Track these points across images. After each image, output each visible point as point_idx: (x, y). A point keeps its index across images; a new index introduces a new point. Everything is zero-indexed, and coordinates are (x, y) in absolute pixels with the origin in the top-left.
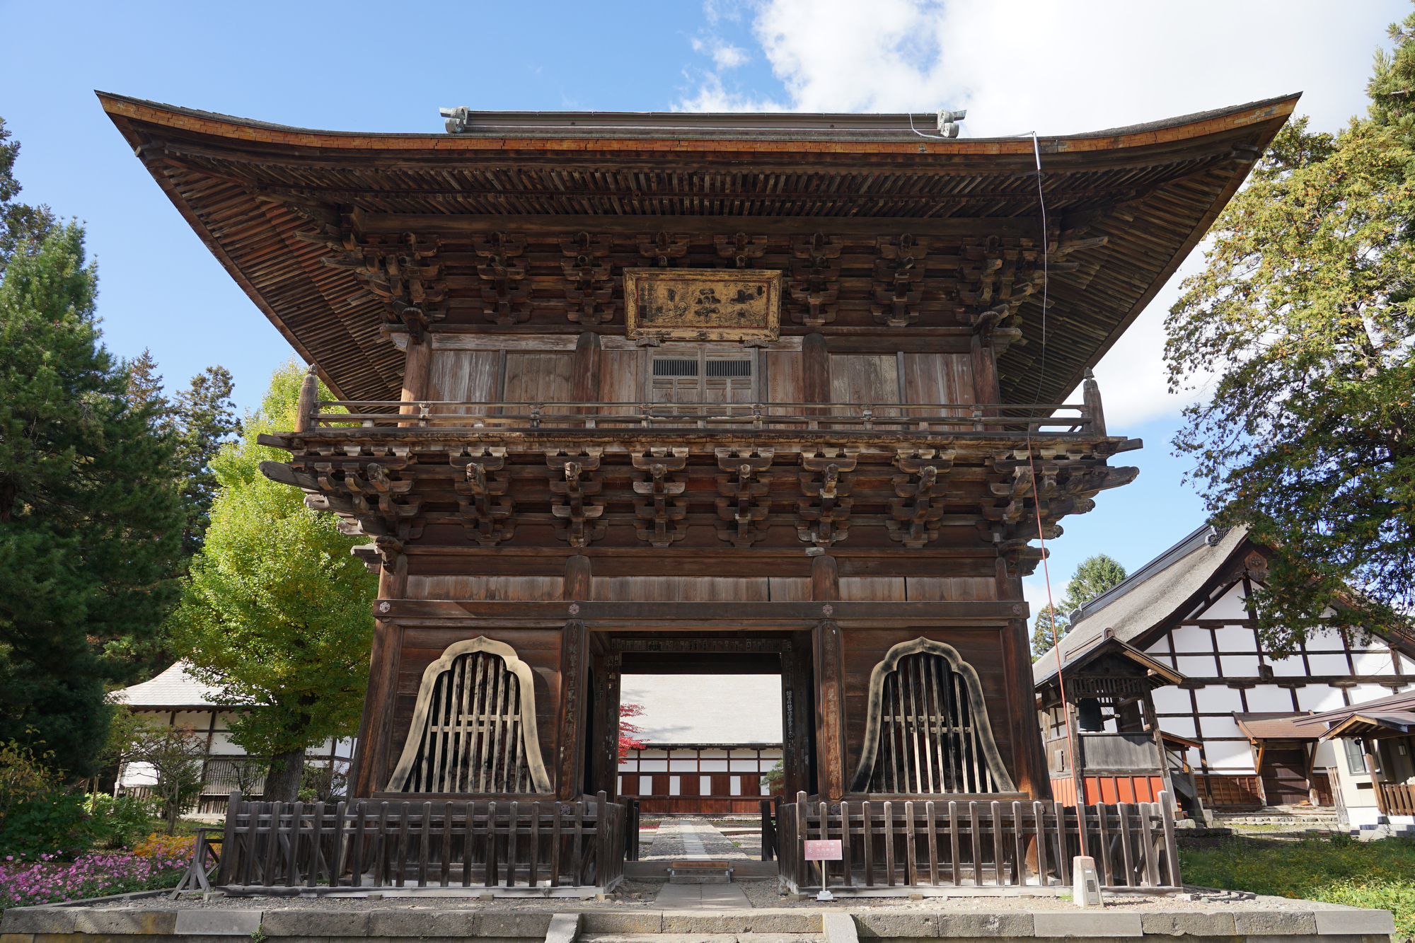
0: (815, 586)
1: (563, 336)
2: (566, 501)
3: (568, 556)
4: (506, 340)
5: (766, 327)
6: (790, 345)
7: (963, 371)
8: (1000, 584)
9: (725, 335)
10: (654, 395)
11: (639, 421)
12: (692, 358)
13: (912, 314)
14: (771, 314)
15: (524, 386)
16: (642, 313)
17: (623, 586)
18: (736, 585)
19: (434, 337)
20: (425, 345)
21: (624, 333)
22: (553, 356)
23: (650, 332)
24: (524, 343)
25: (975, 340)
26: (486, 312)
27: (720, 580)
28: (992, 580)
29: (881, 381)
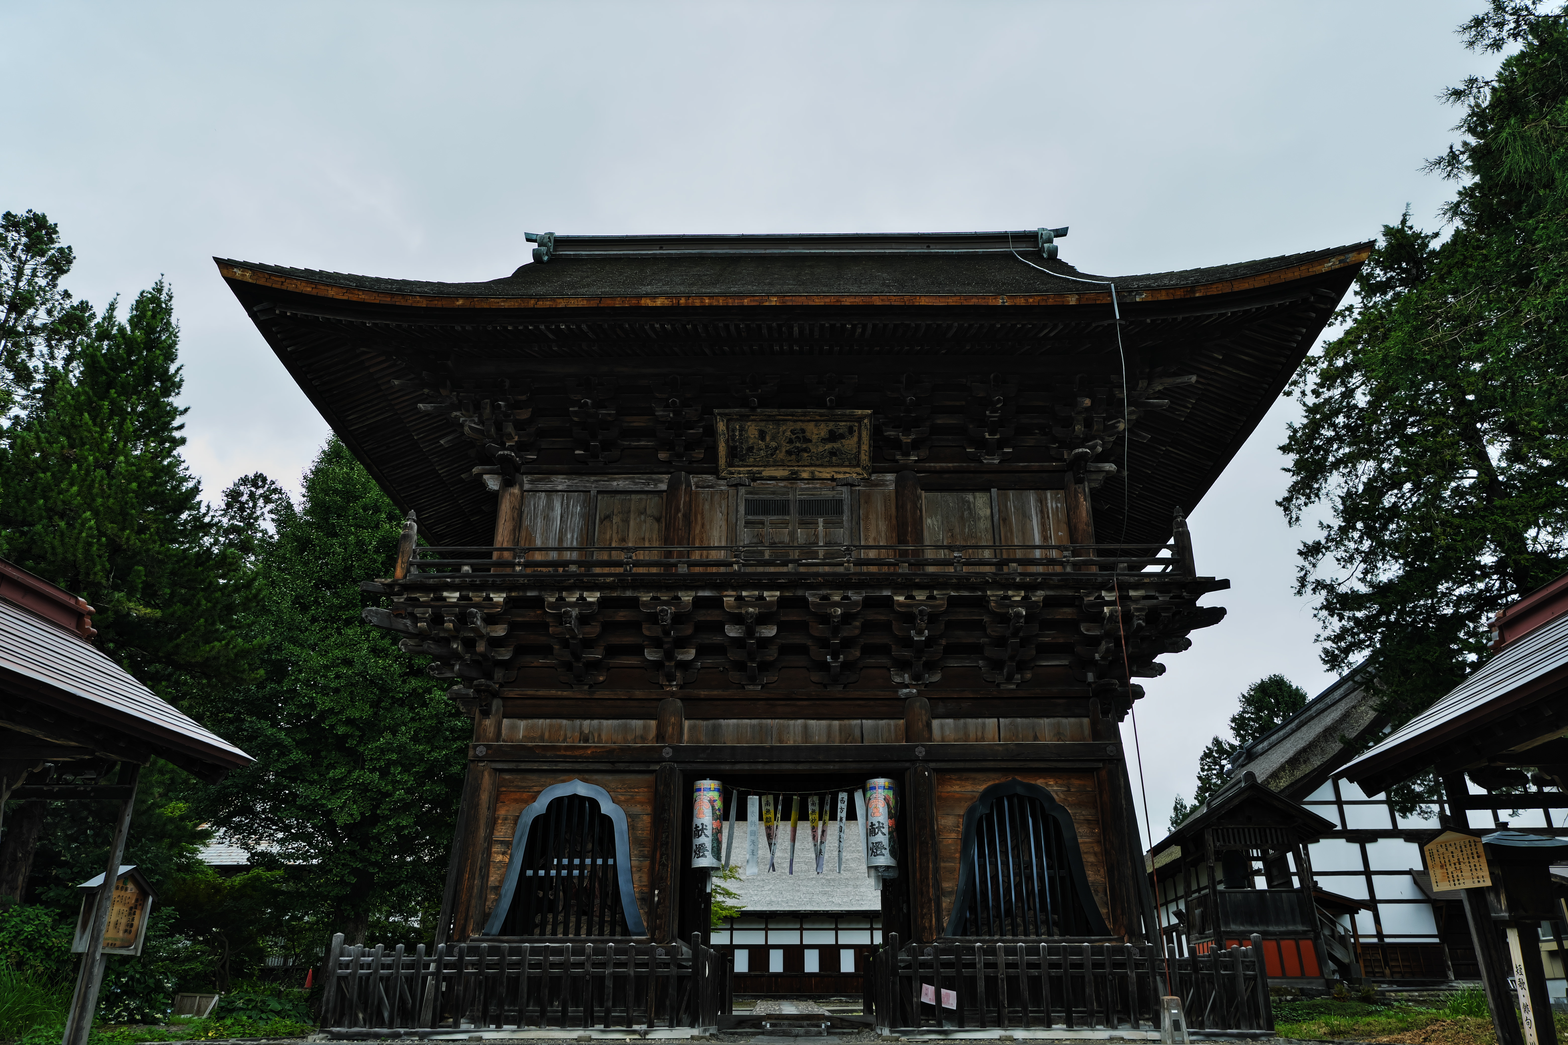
0: (908, 727)
1: (654, 476)
2: (657, 643)
3: (660, 700)
4: (597, 481)
5: (858, 465)
6: (883, 483)
7: (1057, 507)
8: (1093, 724)
9: (817, 473)
10: (745, 537)
11: (730, 564)
12: (784, 497)
13: (1006, 450)
14: (863, 452)
15: (615, 527)
16: (734, 454)
17: (716, 729)
18: (829, 727)
19: (525, 479)
20: (518, 487)
21: (715, 472)
22: (644, 496)
23: (741, 472)
24: (615, 483)
25: (1069, 476)
26: (577, 452)
27: (812, 722)
28: (1086, 721)
29: (975, 518)
